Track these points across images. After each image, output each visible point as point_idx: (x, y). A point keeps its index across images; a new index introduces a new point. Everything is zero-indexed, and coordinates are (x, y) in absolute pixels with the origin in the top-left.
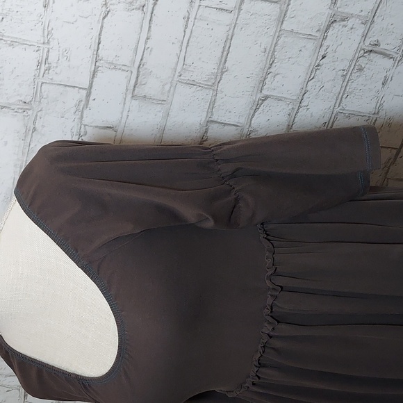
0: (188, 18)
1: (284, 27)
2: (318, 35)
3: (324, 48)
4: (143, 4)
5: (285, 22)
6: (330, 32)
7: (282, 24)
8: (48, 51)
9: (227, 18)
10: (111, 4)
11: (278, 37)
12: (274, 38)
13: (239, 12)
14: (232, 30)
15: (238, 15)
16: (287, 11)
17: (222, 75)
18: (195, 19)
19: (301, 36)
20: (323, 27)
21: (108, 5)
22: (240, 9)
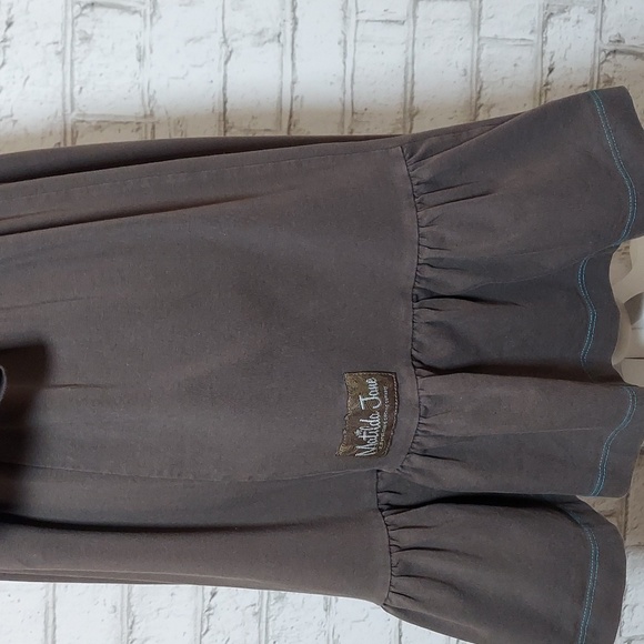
0: (345, 42)
1: (482, 33)
2: (533, 37)
3: (547, 56)
4: (277, 32)
5: (482, 26)
6: (550, 32)
7: (479, 29)
8: (153, 128)
9: (399, 34)
10: (233, 40)
11: (479, 49)
12: (473, 52)
13: (415, 22)
14: (410, 49)
15: (415, 26)
16: (481, 9)
17: (412, 120)
18: (355, 41)
19: (510, 43)
20: (538, 26)
21: (229, 42)
22: (415, 17)
